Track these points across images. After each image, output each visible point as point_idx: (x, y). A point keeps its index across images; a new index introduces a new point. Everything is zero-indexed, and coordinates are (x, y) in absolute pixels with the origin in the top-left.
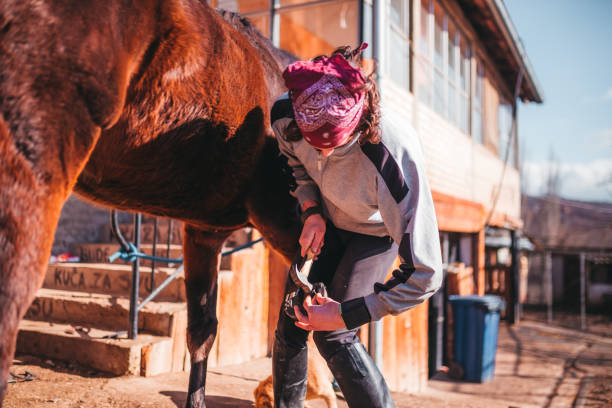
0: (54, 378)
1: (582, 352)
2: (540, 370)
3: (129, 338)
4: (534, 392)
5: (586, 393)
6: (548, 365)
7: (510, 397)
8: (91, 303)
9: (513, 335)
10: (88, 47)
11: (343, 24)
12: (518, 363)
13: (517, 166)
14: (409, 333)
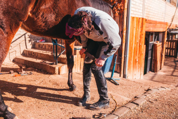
0: (37, 74)
3: (55, 64)
14: (138, 63)
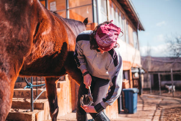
1: (161, 102)
2: (150, 108)
3: (31, 111)
4: (149, 115)
5: (163, 114)
6: (152, 106)
7: (142, 117)
8: (18, 101)
9: (141, 98)
10: (21, 34)
11: (88, 12)
12: (143, 107)
13: (139, 49)
